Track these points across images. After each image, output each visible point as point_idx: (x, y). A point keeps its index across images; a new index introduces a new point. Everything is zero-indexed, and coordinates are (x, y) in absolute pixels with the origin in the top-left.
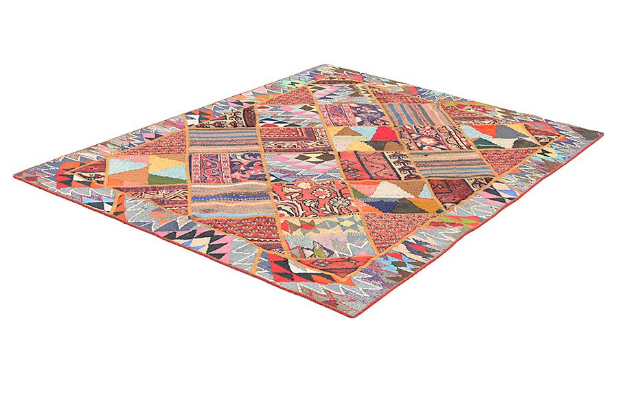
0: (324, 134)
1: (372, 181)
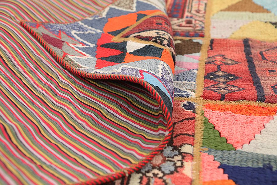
0: (202, 8)
1: (261, 104)
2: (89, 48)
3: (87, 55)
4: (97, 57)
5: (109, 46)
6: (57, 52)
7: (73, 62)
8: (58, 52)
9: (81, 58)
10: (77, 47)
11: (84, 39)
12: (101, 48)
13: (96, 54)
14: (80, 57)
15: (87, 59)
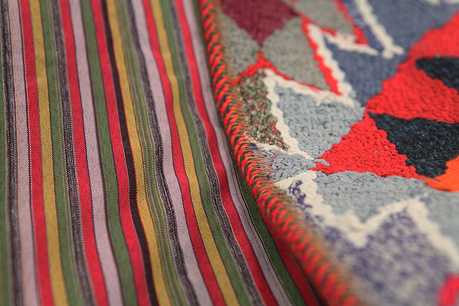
2: (372, 58)
3: (345, 88)
4: (369, 108)
5: (445, 70)
6: (233, 49)
7: (266, 105)
8: (236, 51)
9: (307, 97)
10: (332, 47)
11: (382, 20)
12: (414, 69)
13: (380, 90)
14: (307, 91)
15: (329, 106)
